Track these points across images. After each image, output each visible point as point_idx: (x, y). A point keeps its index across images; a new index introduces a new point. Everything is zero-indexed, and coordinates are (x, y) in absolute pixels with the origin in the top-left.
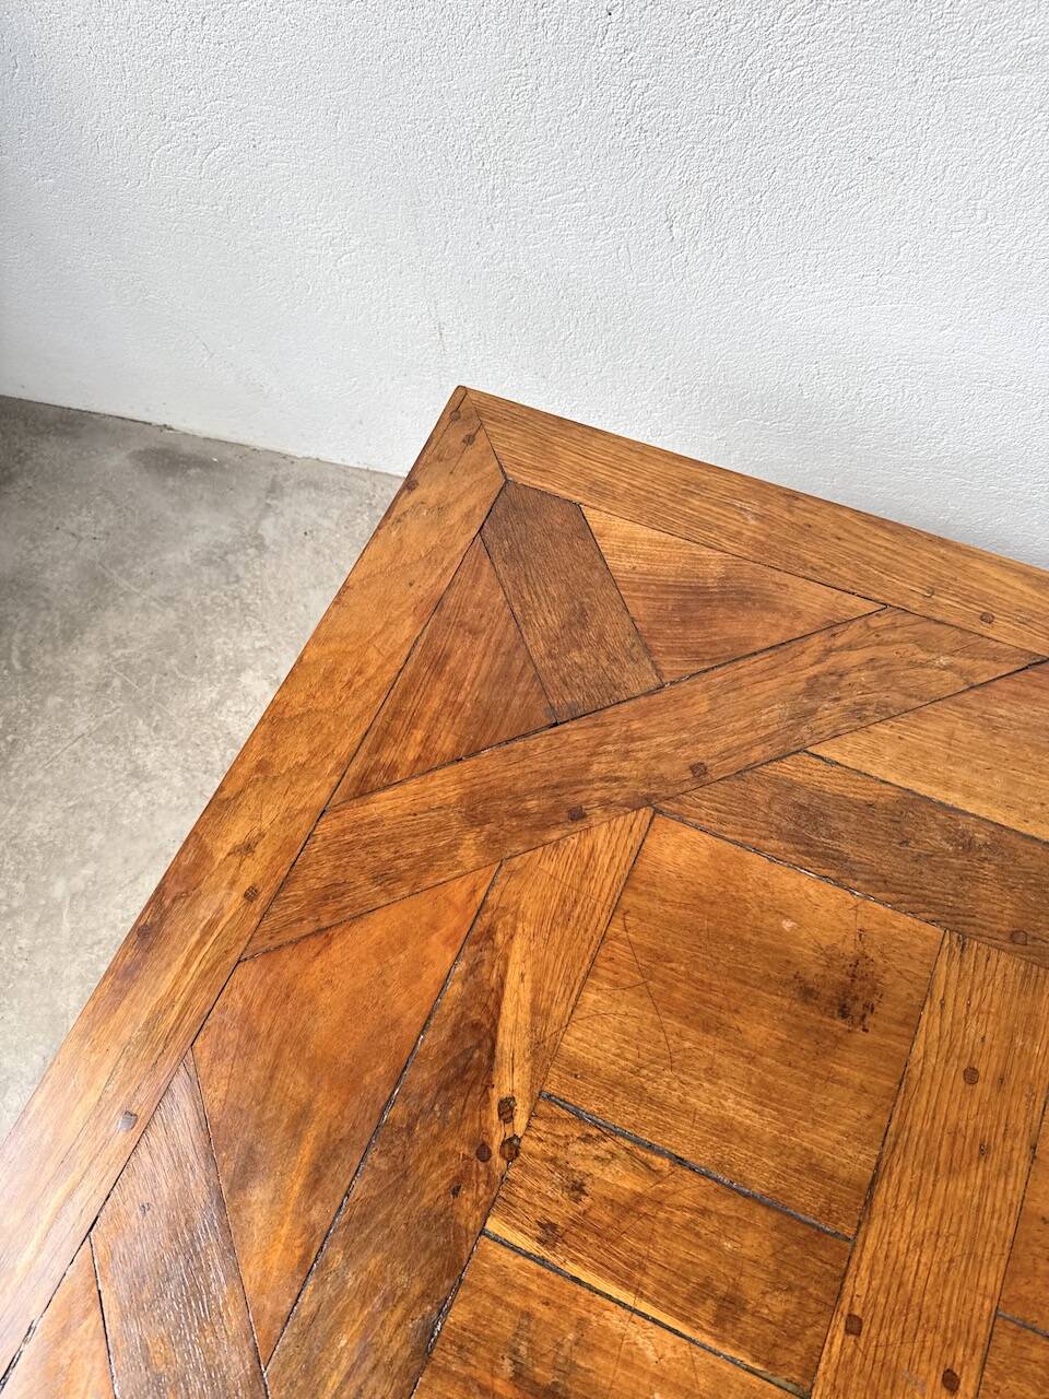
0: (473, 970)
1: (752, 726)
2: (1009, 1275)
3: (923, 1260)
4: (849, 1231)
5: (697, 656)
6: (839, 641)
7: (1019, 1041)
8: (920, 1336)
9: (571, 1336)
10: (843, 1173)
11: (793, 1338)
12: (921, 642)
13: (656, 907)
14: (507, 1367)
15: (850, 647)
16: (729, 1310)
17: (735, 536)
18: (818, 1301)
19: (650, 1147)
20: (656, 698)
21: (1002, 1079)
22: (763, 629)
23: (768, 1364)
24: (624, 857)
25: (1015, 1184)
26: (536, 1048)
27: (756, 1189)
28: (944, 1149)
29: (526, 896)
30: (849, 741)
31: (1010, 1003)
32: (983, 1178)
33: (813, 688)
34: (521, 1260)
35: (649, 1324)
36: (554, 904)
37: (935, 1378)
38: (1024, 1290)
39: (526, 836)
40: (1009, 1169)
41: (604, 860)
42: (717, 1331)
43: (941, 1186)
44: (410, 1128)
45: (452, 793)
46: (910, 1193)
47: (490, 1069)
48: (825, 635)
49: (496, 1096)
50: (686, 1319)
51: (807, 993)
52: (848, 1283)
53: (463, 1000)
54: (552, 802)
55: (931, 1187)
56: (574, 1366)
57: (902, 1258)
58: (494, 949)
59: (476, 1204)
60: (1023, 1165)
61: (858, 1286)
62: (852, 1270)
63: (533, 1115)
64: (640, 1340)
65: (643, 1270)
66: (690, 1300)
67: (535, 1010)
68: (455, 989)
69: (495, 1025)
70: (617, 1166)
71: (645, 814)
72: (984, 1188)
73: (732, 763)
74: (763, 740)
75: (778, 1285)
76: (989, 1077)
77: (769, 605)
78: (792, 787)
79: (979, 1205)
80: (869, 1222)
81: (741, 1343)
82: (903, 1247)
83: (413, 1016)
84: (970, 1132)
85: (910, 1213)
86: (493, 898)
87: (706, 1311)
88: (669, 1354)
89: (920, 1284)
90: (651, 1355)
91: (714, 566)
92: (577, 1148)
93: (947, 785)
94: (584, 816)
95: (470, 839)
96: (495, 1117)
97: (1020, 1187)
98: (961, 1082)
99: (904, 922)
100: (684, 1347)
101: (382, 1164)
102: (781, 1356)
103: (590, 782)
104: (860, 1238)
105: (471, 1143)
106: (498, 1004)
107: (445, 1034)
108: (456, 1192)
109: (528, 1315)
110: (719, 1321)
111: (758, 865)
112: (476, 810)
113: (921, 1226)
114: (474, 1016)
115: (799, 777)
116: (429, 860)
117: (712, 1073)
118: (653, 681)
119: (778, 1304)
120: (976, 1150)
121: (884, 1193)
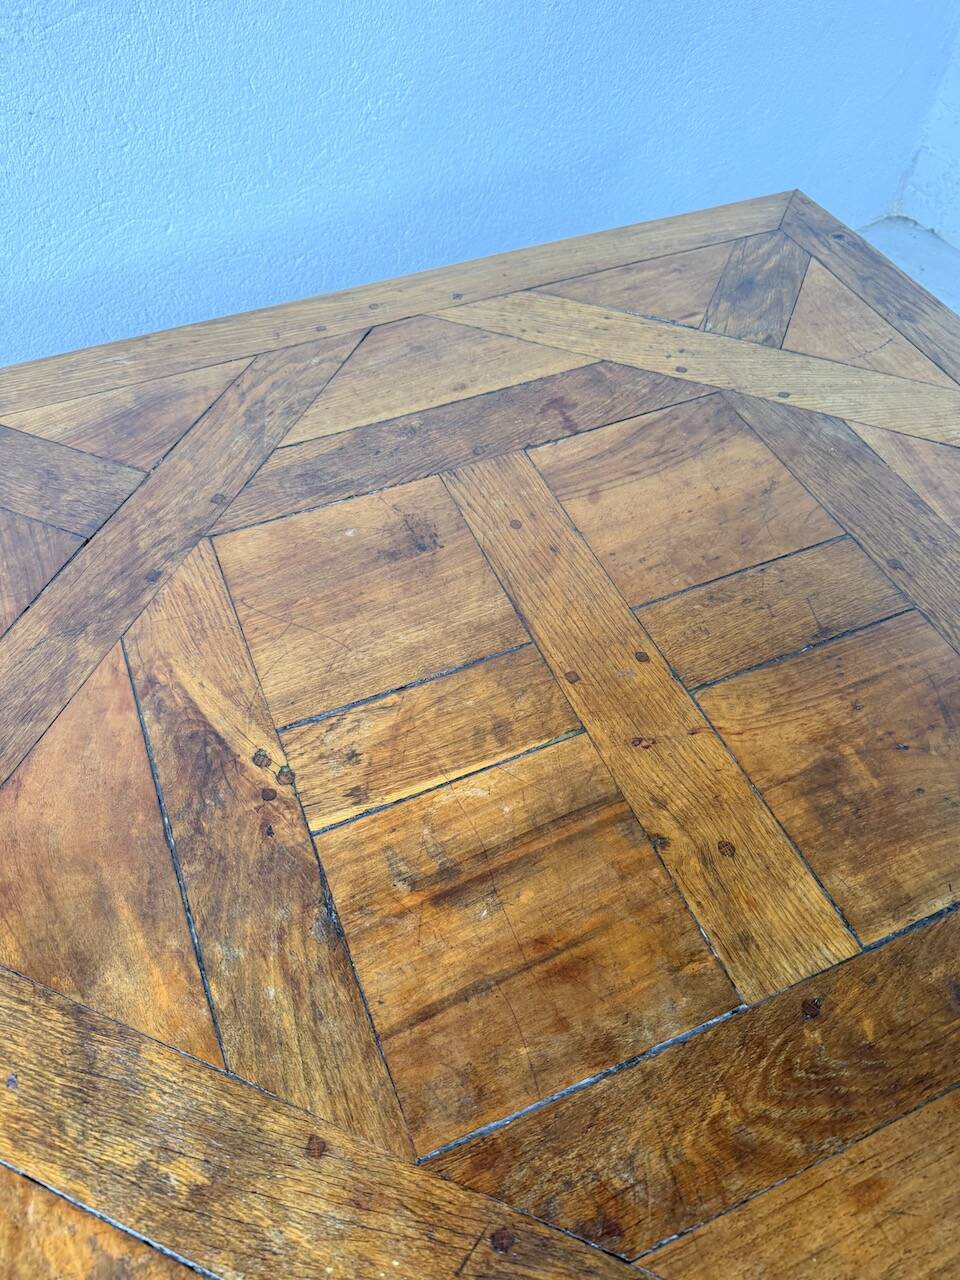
0: (159, 708)
1: (231, 457)
2: (620, 590)
3: (575, 619)
4: (527, 639)
5: (158, 445)
6: (245, 386)
7: (524, 493)
8: (608, 652)
9: (426, 831)
10: (496, 617)
11: (548, 711)
12: (295, 359)
13: (260, 583)
14: (402, 887)
15: (253, 385)
16: (502, 731)
17: (124, 375)
18: (543, 683)
19: (376, 697)
20: (149, 482)
21: (532, 514)
22: (191, 409)
23: (548, 735)
24: (212, 575)
25: (583, 550)
26: (250, 712)
27: (459, 664)
28: (534, 564)
29: (159, 643)
30: (298, 428)
31: (503, 480)
32: (567, 561)
33: (250, 417)
34: (353, 825)
35: (465, 780)
36: (185, 632)
37: (634, 663)
38: (633, 590)
39: (126, 612)
40: (574, 547)
41: (199, 585)
42: (506, 746)
43: (551, 582)
44: (199, 830)
45: (42, 630)
46: (539, 598)
47: (227, 749)
48: (233, 388)
49: (246, 760)
50: (484, 758)
51: (393, 556)
52: (550, 661)
53: (168, 731)
54: (127, 582)
55: (546, 586)
56: (443, 844)
57: (564, 628)
58: (164, 687)
59: (292, 825)
60: (579, 540)
61: (556, 658)
62: (545, 653)
63: (282, 747)
64: (468, 793)
65: (435, 758)
66: (476, 746)
67: (228, 695)
68: (155, 731)
69: (206, 724)
70: (366, 724)
71: (204, 544)
72: (571, 565)
73: (238, 482)
74: (246, 458)
75: (515, 696)
76: (525, 518)
77: (181, 395)
78: (287, 470)
79: (577, 575)
80: (532, 626)
81: (525, 739)
82: (560, 623)
83: (137, 771)
84: (540, 547)
85: (547, 605)
86: (134, 661)
87: (491, 743)
88: (492, 783)
89: (585, 631)
90: (482, 794)
91: (125, 398)
92: (330, 737)
93: (374, 413)
94: (160, 573)
95: (81, 643)
96: (257, 769)
97: (587, 550)
98: (514, 532)
99: (413, 486)
100: (496, 772)
101: (197, 867)
102: (551, 725)
103: (145, 553)
104: (535, 637)
105: (255, 797)
106: (197, 712)
107: (173, 760)
108: (270, 832)
109: (388, 848)
110: (502, 741)
111: (305, 519)
112: (70, 627)
113: (559, 606)
114: (186, 731)
115: (286, 463)
116: (60, 678)
117: (377, 633)
118: (140, 476)
119: (525, 704)
120: (551, 552)
121: (526, 607)
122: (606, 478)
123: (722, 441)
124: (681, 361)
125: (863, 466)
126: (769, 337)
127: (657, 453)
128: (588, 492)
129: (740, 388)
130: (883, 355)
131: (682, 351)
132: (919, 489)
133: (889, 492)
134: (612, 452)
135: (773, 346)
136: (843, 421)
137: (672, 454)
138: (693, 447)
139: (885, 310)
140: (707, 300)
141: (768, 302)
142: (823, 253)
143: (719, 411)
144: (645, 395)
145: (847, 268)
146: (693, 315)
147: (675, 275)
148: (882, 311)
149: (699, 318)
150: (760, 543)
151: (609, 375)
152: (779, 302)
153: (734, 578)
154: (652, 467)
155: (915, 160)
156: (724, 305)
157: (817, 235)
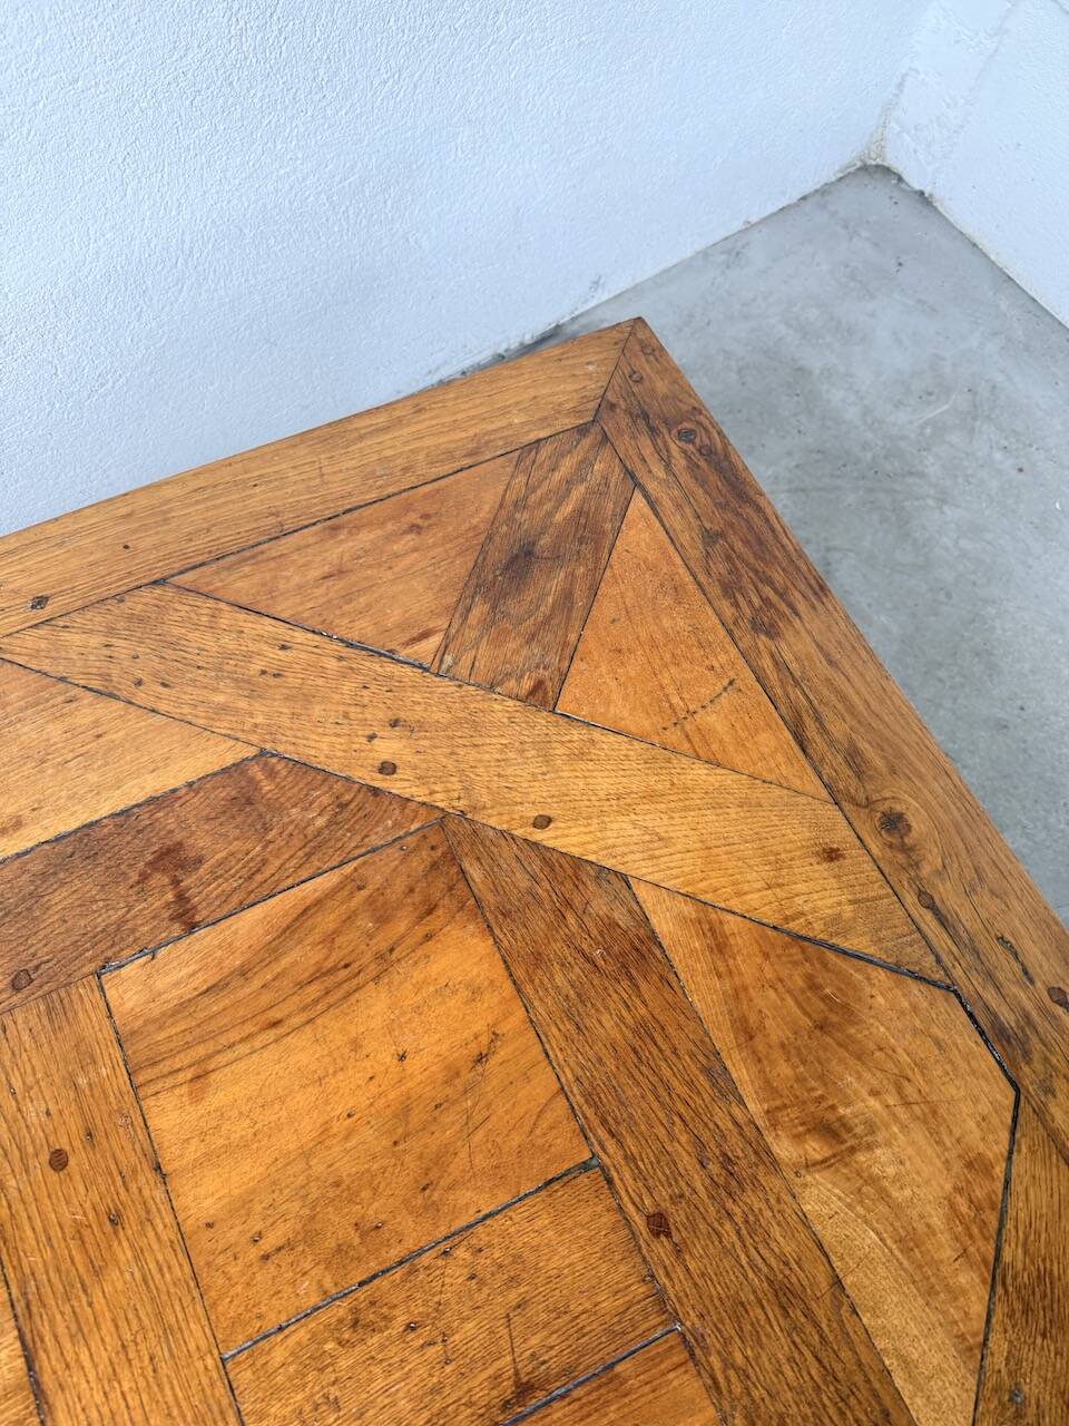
2: (210, 1312)
3: (126, 1389)
7: (82, 1081)
21: (90, 1134)
25: (163, 1220)
28: (78, 1258)
31: (52, 1051)
32: (132, 1246)
38: (233, 1311)
40: (148, 1212)
43: (98, 1299)
46: (72, 1337)
55: (89, 1310)
57: (105, 1410)
60: (159, 1194)
72: (138, 1256)
76: (77, 1143)
79: (145, 1280)
80: (51, 1411)
82: (99, 1398)
84: (91, 1215)
85: (85, 1358)
89: (137, 1414)
97: (169, 1219)
98: (53, 1176)
113: (104, 1359)
120: (108, 1227)
121: (48, 1366)
122: (223, 1040)
123: (428, 937)
124: (387, 748)
125: (644, 986)
126: (539, 685)
127: (319, 974)
128: (189, 1074)
129: (474, 808)
130: (713, 720)
131: (394, 724)
132: (724, 1039)
133: (675, 1051)
134: (244, 972)
135: (544, 703)
136: (624, 879)
137: (343, 973)
138: (380, 957)
139: (733, 610)
140: (451, 600)
141: (550, 600)
142: (655, 477)
143: (434, 865)
144: (319, 832)
145: (688, 511)
146: (425, 635)
147: (410, 540)
148: (729, 612)
149: (434, 641)
150: (450, 1188)
151: (267, 787)
152: (567, 596)
153: (398, 1274)
154: (304, 1009)
155: (900, 86)
156: (479, 610)
157: (653, 431)
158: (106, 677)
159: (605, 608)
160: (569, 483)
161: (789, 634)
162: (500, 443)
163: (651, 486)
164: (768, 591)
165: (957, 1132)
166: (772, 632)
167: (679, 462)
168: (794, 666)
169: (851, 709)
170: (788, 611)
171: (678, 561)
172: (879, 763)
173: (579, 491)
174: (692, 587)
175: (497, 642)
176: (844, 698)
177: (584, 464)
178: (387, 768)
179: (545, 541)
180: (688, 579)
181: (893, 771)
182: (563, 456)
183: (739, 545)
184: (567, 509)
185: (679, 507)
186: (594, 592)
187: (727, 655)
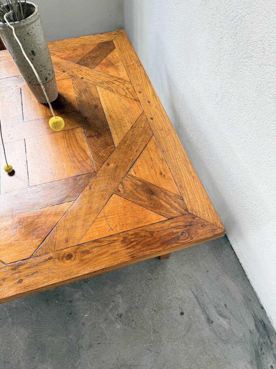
158: (135, 127)
159: (136, 207)
160: (171, 205)
161: (122, 245)
162: (183, 192)
163: (168, 223)
164: (134, 243)
165: (6, 249)
166: (123, 241)
167: (175, 231)
168: (113, 244)
169: (99, 255)
170: (128, 247)
171: (146, 224)
172: (84, 257)
173: (168, 206)
174: (138, 226)
175: (131, 185)
176: (102, 254)
177: (176, 209)
178: (108, 165)
179: (155, 197)
180: (141, 225)
181: (82, 260)
182: (179, 204)
183: (148, 239)
184: (163, 203)
185: (161, 227)
186: (141, 205)
187: (119, 230)
